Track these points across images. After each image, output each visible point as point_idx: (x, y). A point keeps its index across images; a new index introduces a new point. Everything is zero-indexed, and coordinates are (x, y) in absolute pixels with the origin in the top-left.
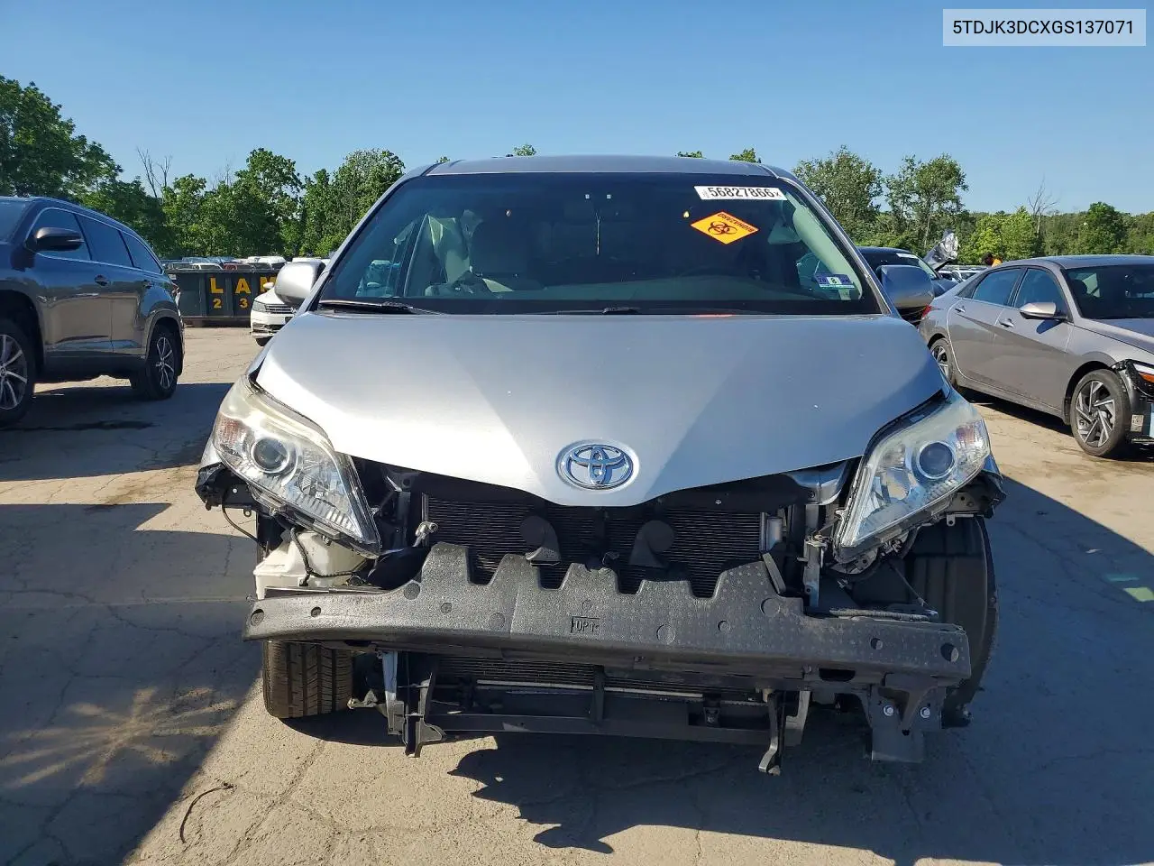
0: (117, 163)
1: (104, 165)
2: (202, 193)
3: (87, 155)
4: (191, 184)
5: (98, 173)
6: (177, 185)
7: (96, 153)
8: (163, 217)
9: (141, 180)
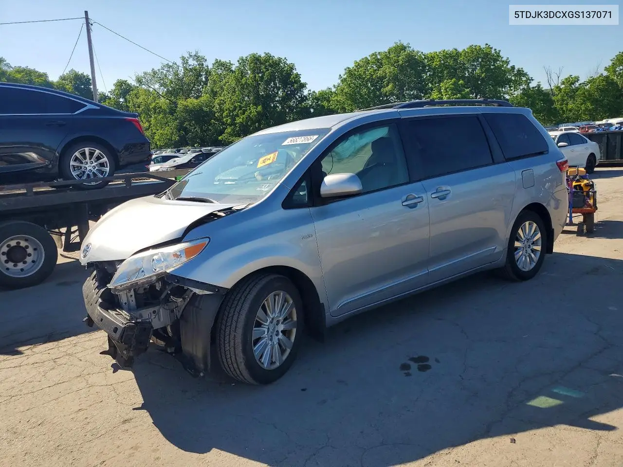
0: (530, 76)
1: (524, 79)
2: (577, 84)
3: (515, 75)
4: (571, 81)
5: (520, 84)
6: (563, 83)
7: (521, 73)
8: (552, 102)
9: (541, 83)
